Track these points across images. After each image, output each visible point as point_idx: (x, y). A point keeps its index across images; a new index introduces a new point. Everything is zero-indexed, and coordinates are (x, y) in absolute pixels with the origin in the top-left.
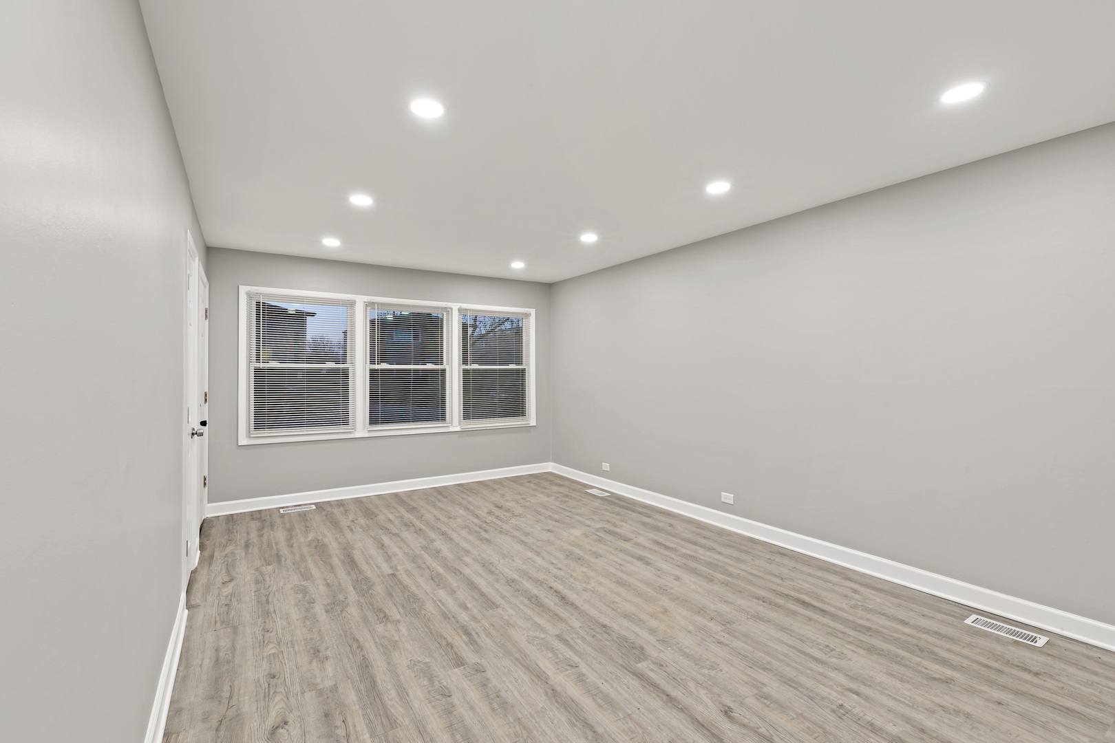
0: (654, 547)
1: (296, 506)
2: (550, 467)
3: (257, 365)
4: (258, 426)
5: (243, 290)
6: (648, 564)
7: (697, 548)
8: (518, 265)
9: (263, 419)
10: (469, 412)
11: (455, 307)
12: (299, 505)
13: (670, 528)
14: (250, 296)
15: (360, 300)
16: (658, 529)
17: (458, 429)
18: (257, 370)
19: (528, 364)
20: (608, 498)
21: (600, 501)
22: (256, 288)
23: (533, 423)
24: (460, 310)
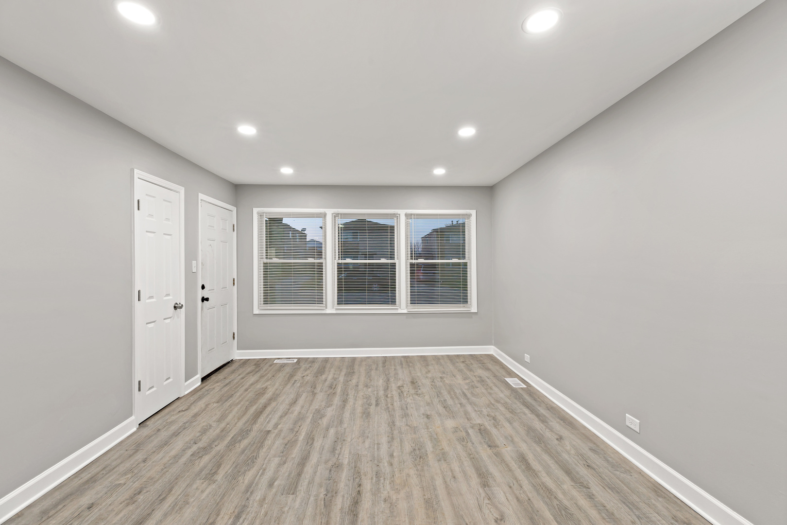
0: (514, 465)
1: (287, 358)
2: (491, 350)
3: (265, 261)
4: (266, 302)
5: (255, 210)
6: (485, 485)
7: (567, 479)
8: (439, 172)
9: (269, 298)
10: (415, 299)
11: (402, 213)
12: (289, 358)
13: (556, 442)
14: (261, 215)
15: (330, 212)
16: (539, 439)
17: (405, 311)
18: (265, 264)
19: (470, 259)
20: (521, 391)
21: (508, 393)
22: (262, 209)
23: (474, 309)
24: (406, 215)
